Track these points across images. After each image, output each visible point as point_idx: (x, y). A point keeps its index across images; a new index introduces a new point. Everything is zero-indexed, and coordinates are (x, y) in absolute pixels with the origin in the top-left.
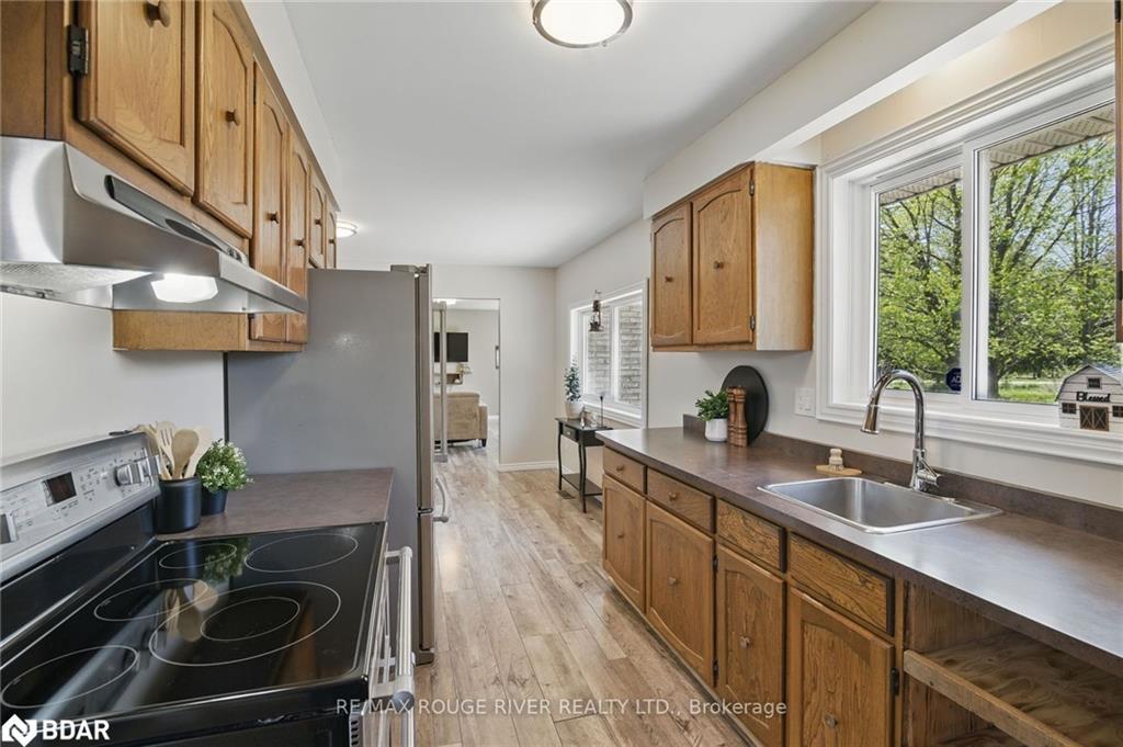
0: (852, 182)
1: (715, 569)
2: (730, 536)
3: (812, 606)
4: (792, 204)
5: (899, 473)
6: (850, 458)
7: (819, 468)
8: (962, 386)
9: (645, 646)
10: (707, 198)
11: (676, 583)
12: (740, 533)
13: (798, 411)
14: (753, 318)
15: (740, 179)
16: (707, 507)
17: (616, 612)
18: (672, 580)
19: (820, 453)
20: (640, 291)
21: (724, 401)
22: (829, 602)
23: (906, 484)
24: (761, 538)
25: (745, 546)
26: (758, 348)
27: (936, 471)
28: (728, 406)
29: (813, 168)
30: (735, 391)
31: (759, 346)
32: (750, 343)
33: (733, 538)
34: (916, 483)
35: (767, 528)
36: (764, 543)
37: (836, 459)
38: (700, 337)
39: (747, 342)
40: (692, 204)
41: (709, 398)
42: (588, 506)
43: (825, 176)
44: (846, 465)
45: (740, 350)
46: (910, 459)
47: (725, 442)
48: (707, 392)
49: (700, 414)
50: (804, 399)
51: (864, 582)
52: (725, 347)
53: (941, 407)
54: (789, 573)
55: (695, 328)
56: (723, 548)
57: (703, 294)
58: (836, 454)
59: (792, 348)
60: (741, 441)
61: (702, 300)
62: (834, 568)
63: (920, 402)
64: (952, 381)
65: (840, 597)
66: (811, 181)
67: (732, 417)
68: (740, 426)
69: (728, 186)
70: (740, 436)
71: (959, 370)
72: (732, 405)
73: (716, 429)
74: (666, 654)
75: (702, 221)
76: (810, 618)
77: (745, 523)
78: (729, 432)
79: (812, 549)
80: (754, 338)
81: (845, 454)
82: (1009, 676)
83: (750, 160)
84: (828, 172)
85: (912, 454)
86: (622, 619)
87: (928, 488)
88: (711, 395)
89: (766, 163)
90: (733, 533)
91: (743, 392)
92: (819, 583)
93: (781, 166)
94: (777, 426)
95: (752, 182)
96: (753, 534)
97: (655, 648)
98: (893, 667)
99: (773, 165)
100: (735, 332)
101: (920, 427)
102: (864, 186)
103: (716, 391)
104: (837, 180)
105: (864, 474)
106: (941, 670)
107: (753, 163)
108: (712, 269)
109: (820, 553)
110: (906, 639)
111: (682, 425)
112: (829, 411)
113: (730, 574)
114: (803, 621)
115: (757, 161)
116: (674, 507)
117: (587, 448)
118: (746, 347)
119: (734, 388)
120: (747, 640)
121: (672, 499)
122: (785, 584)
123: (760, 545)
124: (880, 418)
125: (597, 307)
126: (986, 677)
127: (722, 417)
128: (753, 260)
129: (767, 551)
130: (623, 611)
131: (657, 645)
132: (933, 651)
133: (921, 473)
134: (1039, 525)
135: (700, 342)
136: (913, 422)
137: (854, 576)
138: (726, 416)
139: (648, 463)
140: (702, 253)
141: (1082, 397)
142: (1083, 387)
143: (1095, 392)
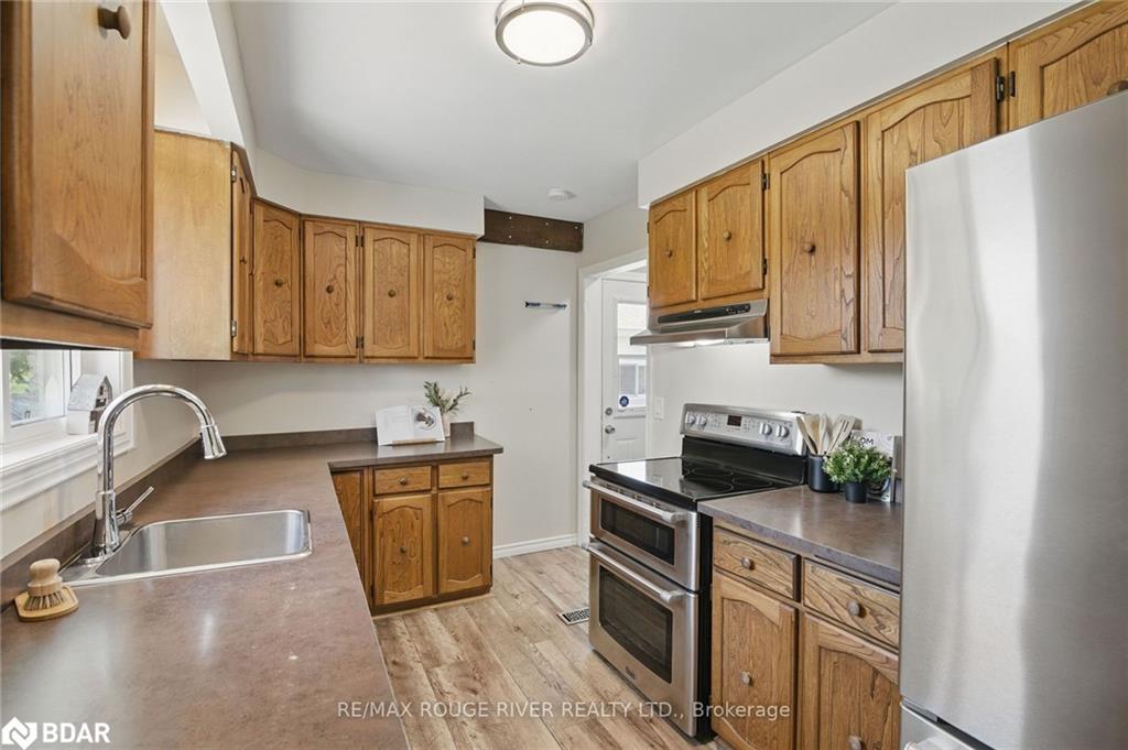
141: (98, 402)
142: (99, 395)
143: (102, 398)
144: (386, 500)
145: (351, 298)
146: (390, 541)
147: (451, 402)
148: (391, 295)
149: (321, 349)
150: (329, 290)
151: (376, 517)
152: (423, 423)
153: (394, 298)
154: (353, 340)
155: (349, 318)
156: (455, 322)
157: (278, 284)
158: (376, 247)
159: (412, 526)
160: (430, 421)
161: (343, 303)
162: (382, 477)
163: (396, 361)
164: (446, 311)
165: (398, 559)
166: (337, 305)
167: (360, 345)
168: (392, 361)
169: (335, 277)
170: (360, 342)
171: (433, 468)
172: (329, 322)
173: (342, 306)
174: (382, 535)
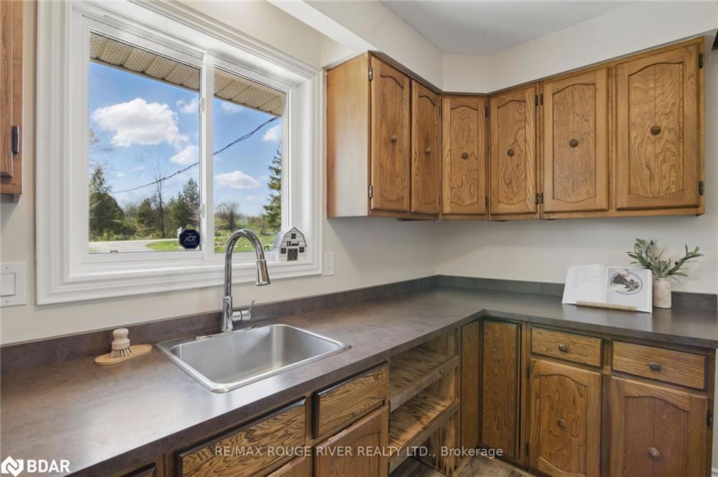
34: (229, 324)
37: (122, 342)
44: (131, 344)
51: (378, 377)
58: (123, 336)
62: (359, 386)
65: (360, 407)
79: (342, 388)
92: (344, 414)
101: (230, 278)
109: (347, 386)
133: (235, 314)
137: (371, 380)
141: (289, 244)
142: (289, 239)
143: (294, 241)
144: (543, 362)
145: (531, 157)
146: (547, 406)
147: (673, 266)
148: (574, 144)
149: (503, 208)
150: (511, 153)
151: (532, 376)
152: (621, 287)
153: (576, 148)
154: (531, 197)
155: (528, 177)
156: (664, 161)
157: (465, 157)
158: (556, 100)
159: (574, 402)
160: (632, 286)
161: (523, 163)
162: (539, 336)
163: (581, 215)
164: (650, 150)
165: (557, 431)
166: (518, 166)
167: (540, 201)
168: (575, 215)
169: (516, 141)
170: (539, 198)
171: (604, 342)
172: (510, 183)
173: (523, 165)
174: (538, 397)
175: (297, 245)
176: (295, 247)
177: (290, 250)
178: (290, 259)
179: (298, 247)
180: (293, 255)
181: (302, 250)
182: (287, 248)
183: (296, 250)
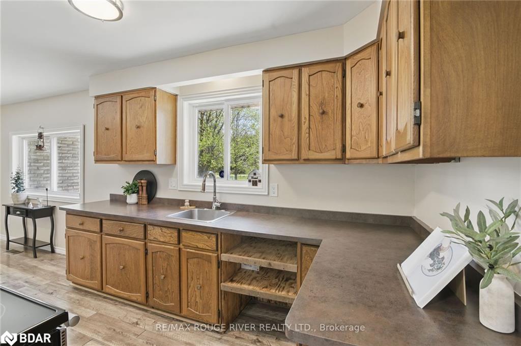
0: (190, 104)
1: (146, 254)
2: (154, 238)
3: (191, 252)
4: (169, 107)
5: (209, 205)
6: (192, 203)
7: (181, 207)
8: (224, 176)
9: (105, 304)
10: (132, 96)
11: (123, 268)
12: (159, 235)
13: (170, 187)
14: (155, 151)
15: (149, 93)
16: (142, 229)
17: (82, 297)
18: (122, 267)
19: (180, 203)
20: (79, 131)
21: (136, 186)
22: (197, 248)
23: (211, 208)
24: (170, 235)
25: (161, 240)
26: (157, 163)
27: (220, 203)
28: (138, 188)
29: (177, 95)
30: (142, 181)
31: (158, 162)
32: (154, 161)
33: (156, 238)
34: (214, 207)
35: (172, 231)
36: (171, 236)
37: (187, 203)
38: (126, 157)
39: (153, 161)
40: (122, 96)
41: (128, 185)
42: (38, 255)
43: (181, 100)
44: (190, 205)
45: (149, 164)
46: (212, 200)
47: (137, 203)
48: (127, 182)
49: (124, 192)
50: (173, 182)
51: (209, 238)
52: (141, 163)
53: (220, 182)
54: (181, 244)
55: (124, 153)
56: (151, 244)
57: (129, 138)
58: (187, 202)
59: (169, 163)
60: (145, 201)
61: (128, 141)
62: (199, 236)
63: (215, 181)
64: (222, 174)
65: (200, 246)
66: (176, 100)
67: (140, 192)
68: (145, 196)
69: (143, 94)
70: (145, 200)
71: (223, 171)
72: (140, 188)
73: (132, 199)
74: (117, 303)
75: (128, 106)
76: (191, 256)
77: (162, 231)
78: (139, 199)
79: (191, 233)
80: (156, 159)
81: (190, 201)
82: (244, 252)
83: (155, 86)
84: (182, 98)
85: (212, 199)
86: (86, 299)
87: (218, 208)
88: (129, 184)
89: (161, 90)
90: (156, 237)
91: (146, 181)
92: (193, 243)
93: (165, 92)
94: (160, 194)
95: (155, 96)
96: (165, 234)
97: (110, 303)
98: (218, 260)
99: (163, 91)
100: (147, 156)
101: (215, 189)
102: (193, 106)
103: (131, 182)
104: (185, 102)
105: (197, 207)
106: (231, 255)
107: (155, 88)
108: (134, 128)
109: (193, 233)
110: (221, 250)
111: (109, 199)
112: (183, 187)
113: (154, 254)
114: (187, 259)
115: (157, 87)
116: (122, 234)
117: (36, 220)
118: (152, 162)
119: (141, 180)
120: (163, 276)
121: (120, 231)
122: (180, 249)
123: (168, 238)
124: (206, 188)
125: (40, 136)
126: (240, 254)
127: (135, 193)
128: (156, 128)
129: (172, 239)
130: (86, 295)
131: (111, 302)
132: (228, 251)
133: (216, 204)
134: (244, 213)
135: (126, 159)
136: (213, 188)
137: (205, 237)
138: (138, 193)
139: (101, 217)
140: (128, 120)
141: (252, 178)
142: (253, 175)
143: (255, 177)
175: (257, 178)
176: (256, 180)
177: (253, 181)
178: (253, 185)
179: (257, 180)
180: (255, 183)
181: (260, 181)
182: (252, 180)
183: (256, 181)
